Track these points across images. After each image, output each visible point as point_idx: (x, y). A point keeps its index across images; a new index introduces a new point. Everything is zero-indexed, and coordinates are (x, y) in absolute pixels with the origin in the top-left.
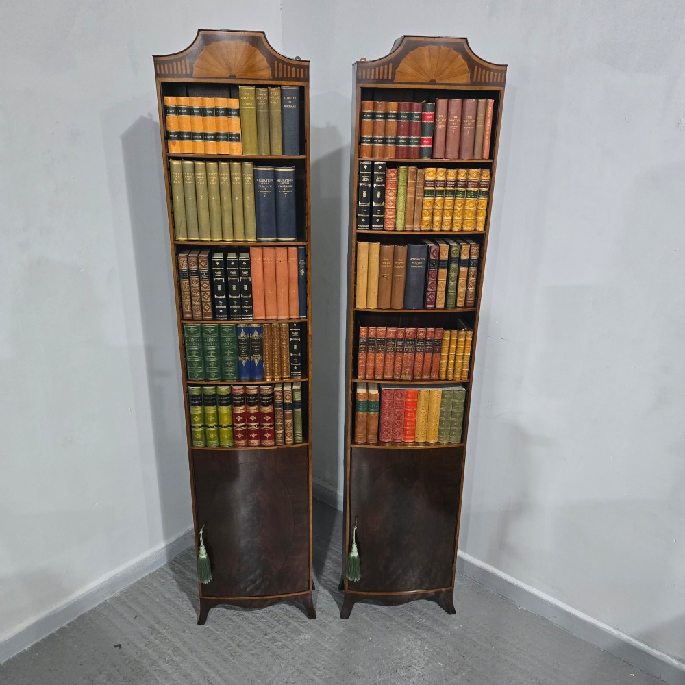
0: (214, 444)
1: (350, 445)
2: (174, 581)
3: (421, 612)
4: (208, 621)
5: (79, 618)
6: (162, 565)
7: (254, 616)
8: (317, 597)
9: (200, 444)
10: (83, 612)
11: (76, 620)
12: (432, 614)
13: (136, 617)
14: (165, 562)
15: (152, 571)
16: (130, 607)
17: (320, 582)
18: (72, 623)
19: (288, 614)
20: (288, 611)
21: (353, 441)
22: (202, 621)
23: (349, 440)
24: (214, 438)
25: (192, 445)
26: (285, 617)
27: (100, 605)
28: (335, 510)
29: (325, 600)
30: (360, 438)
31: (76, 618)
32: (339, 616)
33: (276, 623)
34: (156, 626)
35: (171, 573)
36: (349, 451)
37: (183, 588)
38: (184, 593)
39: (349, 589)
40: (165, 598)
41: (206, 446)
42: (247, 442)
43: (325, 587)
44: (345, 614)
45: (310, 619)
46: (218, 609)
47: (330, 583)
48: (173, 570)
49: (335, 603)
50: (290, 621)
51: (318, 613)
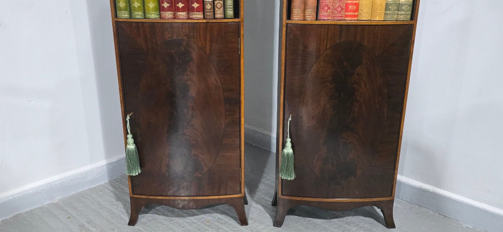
0: (138, 15)
1: (285, 21)
2: (111, 194)
3: (357, 226)
4: (139, 223)
5: (14, 217)
6: (103, 183)
7: (185, 222)
8: (249, 209)
9: (124, 15)
10: (20, 212)
11: (10, 218)
12: (369, 227)
13: (68, 218)
14: (106, 181)
15: (93, 186)
16: (65, 211)
17: (253, 199)
18: (6, 220)
19: (219, 221)
20: (219, 219)
21: (289, 17)
22: (132, 222)
23: (285, 16)
24: (139, 7)
25: (116, 16)
26: (216, 223)
27: (37, 208)
28: (269, 152)
29: (257, 212)
30: (297, 17)
31: (11, 216)
32: (272, 225)
33: (207, 227)
34: (87, 225)
35: (111, 188)
36: (284, 29)
37: (118, 199)
38: (119, 202)
39: (282, 194)
40: (101, 205)
41: (131, 18)
42: (174, 15)
43: (257, 203)
44: (278, 223)
45: (242, 225)
46: (150, 215)
47: (263, 200)
48: (113, 186)
49: (268, 215)
50: (222, 226)
51: (250, 222)
